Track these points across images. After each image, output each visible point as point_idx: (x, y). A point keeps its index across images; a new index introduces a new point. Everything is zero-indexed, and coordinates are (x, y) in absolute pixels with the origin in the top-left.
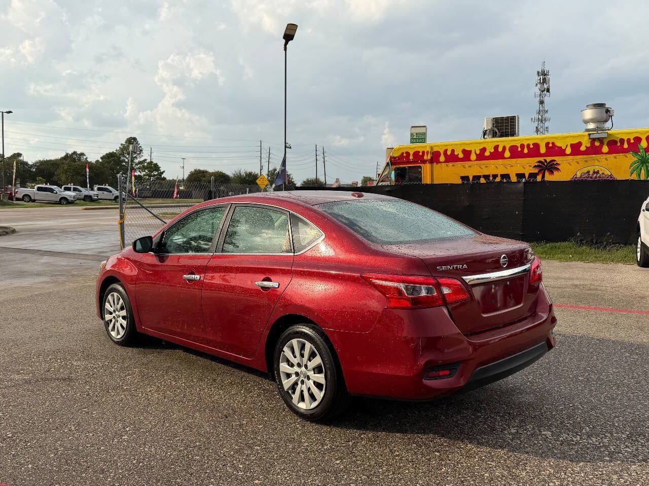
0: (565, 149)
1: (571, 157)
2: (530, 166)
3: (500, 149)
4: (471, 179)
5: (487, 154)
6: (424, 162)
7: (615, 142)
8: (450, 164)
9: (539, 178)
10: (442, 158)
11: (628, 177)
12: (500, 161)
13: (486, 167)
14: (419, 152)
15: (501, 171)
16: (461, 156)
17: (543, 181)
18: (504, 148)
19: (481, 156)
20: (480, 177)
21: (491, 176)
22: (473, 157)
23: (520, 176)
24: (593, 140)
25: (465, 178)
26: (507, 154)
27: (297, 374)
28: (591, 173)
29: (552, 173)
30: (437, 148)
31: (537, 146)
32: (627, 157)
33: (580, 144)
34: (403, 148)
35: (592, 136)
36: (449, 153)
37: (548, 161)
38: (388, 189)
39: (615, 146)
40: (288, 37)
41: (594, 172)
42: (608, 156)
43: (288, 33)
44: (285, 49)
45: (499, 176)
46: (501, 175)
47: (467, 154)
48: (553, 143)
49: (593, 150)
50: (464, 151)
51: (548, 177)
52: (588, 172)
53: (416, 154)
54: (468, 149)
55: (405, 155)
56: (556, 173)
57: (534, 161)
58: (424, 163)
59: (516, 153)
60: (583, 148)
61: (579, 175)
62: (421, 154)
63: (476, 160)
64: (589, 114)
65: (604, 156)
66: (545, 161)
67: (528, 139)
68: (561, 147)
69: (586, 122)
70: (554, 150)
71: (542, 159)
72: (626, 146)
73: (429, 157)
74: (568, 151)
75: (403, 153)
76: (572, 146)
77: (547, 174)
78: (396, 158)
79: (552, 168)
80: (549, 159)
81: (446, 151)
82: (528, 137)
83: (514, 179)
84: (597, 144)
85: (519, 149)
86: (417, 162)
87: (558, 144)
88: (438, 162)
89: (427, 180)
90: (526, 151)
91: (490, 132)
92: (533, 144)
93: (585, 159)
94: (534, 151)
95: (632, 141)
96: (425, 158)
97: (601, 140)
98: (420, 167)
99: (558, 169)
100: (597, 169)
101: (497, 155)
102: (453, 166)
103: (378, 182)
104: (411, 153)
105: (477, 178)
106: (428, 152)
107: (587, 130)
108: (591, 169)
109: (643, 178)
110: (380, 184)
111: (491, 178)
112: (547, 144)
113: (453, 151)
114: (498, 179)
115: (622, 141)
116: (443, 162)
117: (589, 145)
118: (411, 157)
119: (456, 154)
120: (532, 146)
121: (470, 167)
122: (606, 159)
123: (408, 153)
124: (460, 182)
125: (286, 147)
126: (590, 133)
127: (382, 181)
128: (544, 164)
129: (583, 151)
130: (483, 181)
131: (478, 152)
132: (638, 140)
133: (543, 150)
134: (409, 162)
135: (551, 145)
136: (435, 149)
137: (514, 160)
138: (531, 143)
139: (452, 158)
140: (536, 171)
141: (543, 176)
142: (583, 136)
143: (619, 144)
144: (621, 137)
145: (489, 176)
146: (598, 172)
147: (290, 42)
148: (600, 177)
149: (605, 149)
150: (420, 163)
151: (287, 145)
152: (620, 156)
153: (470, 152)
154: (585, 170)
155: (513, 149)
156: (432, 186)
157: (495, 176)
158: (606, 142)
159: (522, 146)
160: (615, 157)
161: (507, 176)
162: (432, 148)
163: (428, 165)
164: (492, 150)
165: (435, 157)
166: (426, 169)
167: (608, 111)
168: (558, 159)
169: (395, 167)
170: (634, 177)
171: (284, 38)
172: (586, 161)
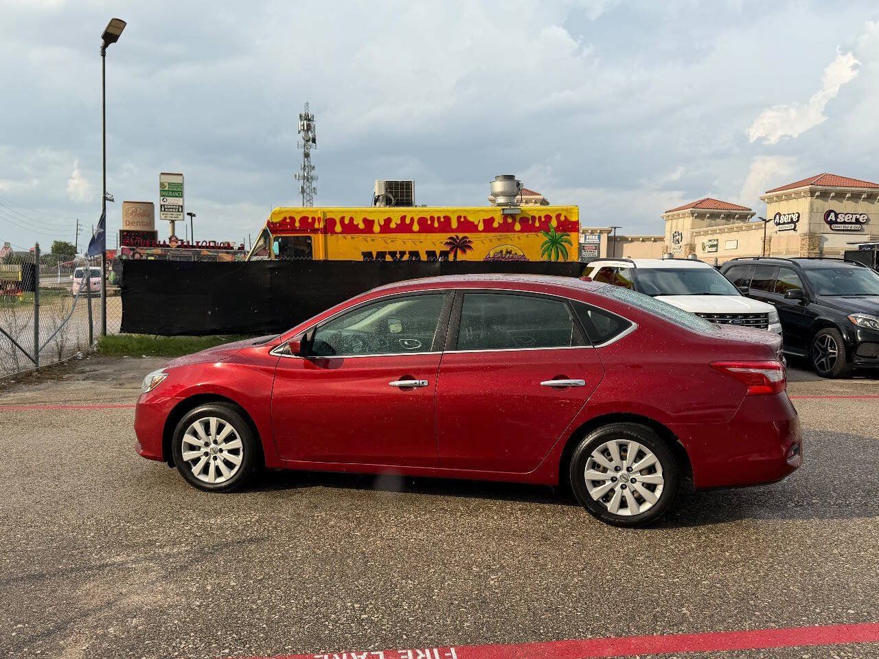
0: (478, 225)
1: (484, 234)
2: (442, 243)
3: (408, 221)
4: (374, 256)
5: (393, 225)
6: (315, 231)
7: (528, 220)
8: (349, 236)
9: (451, 258)
10: (338, 228)
11: (539, 259)
12: (407, 236)
13: (392, 241)
14: (308, 218)
15: (409, 247)
16: (362, 226)
17: (455, 262)
18: (412, 219)
19: (386, 228)
20: (385, 253)
21: (398, 253)
22: (377, 228)
23: (431, 254)
24: (505, 216)
25: (367, 255)
26: (416, 227)
27: (613, 479)
28: (504, 253)
29: (464, 251)
30: (331, 214)
31: (447, 219)
32: (538, 236)
33: (492, 220)
34: (286, 211)
35: (506, 212)
36: (347, 221)
37: (460, 238)
38: (271, 266)
39: (528, 224)
40: (110, 37)
41: (507, 252)
42: (520, 234)
43: (110, 31)
44: (104, 55)
45: (407, 253)
46: (410, 253)
47: (369, 224)
48: (465, 217)
49: (506, 228)
50: (365, 221)
51: (461, 257)
52: (501, 252)
53: (304, 220)
54: (370, 218)
55: (288, 220)
56: (468, 252)
57: (445, 237)
58: (315, 233)
59: (426, 226)
60: (495, 225)
61: (492, 255)
62: (310, 220)
63: (380, 233)
64: (499, 186)
65: (517, 235)
66: (457, 237)
67: (437, 211)
68: (473, 223)
69: (496, 195)
70: (466, 225)
71: (453, 235)
72: (537, 224)
73: (322, 225)
74: (481, 227)
75: (285, 218)
76: (485, 221)
77: (459, 252)
78: (276, 223)
79: (465, 246)
80: (461, 235)
81: (342, 219)
82: (438, 208)
83: (424, 257)
84: (510, 220)
85: (429, 222)
86: (305, 231)
87: (471, 219)
88: (333, 232)
89: (319, 255)
90: (436, 225)
91: (383, 198)
92: (445, 217)
93: (498, 237)
94: (445, 225)
95: (543, 219)
96: (316, 226)
97: (513, 216)
98: (310, 238)
99: (470, 248)
100: (510, 248)
101: (404, 227)
102: (352, 238)
103: (251, 255)
104: (297, 218)
105: (381, 254)
106: (319, 219)
107: (499, 205)
108: (504, 248)
109: (553, 259)
110: (254, 259)
111: (398, 256)
112: (459, 218)
113: (351, 219)
114: (406, 257)
115: (533, 218)
116: (340, 233)
117: (501, 222)
118: (297, 224)
119: (355, 223)
120: (442, 220)
121: (373, 240)
122: (519, 238)
123: (293, 220)
124: (361, 259)
125: (105, 199)
126: (504, 208)
127: (256, 255)
128: (456, 242)
129: (494, 228)
130: (388, 258)
131: (382, 223)
132: (548, 218)
133: (454, 225)
134: (294, 230)
135: (462, 220)
136: (329, 216)
137: (423, 235)
138: (442, 215)
139: (350, 228)
140: (447, 248)
141: (455, 256)
142: (495, 211)
143: (530, 222)
144: (533, 215)
145: (395, 253)
146: (510, 252)
147: (112, 45)
148: (512, 258)
149: (518, 227)
150: (310, 233)
151: (108, 196)
152: (532, 235)
153: (372, 222)
154: (498, 249)
155: (422, 221)
156: (326, 263)
157: (403, 253)
158: (518, 218)
159: (432, 218)
160: (527, 236)
161: (415, 254)
162: (324, 213)
163: (320, 236)
164: (399, 222)
165: (329, 227)
166: (318, 240)
167: (518, 184)
168: (471, 236)
169: (275, 236)
170: (545, 258)
171: (104, 37)
172: (499, 239)
